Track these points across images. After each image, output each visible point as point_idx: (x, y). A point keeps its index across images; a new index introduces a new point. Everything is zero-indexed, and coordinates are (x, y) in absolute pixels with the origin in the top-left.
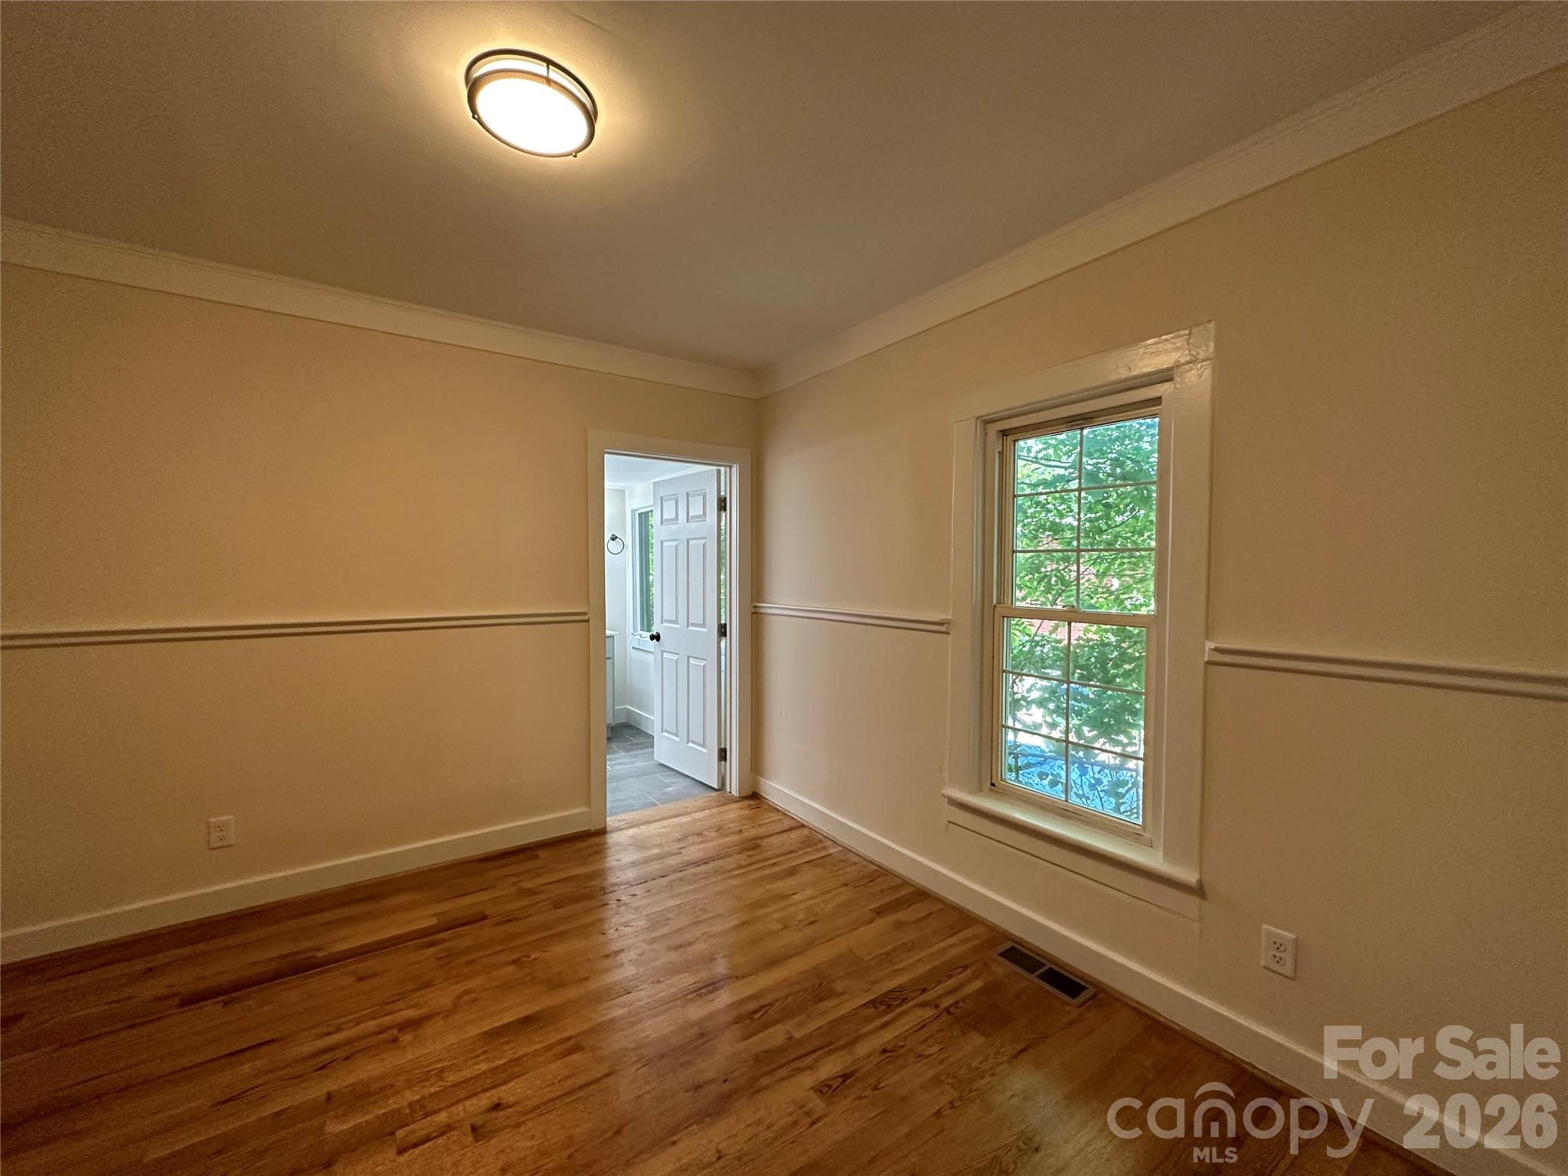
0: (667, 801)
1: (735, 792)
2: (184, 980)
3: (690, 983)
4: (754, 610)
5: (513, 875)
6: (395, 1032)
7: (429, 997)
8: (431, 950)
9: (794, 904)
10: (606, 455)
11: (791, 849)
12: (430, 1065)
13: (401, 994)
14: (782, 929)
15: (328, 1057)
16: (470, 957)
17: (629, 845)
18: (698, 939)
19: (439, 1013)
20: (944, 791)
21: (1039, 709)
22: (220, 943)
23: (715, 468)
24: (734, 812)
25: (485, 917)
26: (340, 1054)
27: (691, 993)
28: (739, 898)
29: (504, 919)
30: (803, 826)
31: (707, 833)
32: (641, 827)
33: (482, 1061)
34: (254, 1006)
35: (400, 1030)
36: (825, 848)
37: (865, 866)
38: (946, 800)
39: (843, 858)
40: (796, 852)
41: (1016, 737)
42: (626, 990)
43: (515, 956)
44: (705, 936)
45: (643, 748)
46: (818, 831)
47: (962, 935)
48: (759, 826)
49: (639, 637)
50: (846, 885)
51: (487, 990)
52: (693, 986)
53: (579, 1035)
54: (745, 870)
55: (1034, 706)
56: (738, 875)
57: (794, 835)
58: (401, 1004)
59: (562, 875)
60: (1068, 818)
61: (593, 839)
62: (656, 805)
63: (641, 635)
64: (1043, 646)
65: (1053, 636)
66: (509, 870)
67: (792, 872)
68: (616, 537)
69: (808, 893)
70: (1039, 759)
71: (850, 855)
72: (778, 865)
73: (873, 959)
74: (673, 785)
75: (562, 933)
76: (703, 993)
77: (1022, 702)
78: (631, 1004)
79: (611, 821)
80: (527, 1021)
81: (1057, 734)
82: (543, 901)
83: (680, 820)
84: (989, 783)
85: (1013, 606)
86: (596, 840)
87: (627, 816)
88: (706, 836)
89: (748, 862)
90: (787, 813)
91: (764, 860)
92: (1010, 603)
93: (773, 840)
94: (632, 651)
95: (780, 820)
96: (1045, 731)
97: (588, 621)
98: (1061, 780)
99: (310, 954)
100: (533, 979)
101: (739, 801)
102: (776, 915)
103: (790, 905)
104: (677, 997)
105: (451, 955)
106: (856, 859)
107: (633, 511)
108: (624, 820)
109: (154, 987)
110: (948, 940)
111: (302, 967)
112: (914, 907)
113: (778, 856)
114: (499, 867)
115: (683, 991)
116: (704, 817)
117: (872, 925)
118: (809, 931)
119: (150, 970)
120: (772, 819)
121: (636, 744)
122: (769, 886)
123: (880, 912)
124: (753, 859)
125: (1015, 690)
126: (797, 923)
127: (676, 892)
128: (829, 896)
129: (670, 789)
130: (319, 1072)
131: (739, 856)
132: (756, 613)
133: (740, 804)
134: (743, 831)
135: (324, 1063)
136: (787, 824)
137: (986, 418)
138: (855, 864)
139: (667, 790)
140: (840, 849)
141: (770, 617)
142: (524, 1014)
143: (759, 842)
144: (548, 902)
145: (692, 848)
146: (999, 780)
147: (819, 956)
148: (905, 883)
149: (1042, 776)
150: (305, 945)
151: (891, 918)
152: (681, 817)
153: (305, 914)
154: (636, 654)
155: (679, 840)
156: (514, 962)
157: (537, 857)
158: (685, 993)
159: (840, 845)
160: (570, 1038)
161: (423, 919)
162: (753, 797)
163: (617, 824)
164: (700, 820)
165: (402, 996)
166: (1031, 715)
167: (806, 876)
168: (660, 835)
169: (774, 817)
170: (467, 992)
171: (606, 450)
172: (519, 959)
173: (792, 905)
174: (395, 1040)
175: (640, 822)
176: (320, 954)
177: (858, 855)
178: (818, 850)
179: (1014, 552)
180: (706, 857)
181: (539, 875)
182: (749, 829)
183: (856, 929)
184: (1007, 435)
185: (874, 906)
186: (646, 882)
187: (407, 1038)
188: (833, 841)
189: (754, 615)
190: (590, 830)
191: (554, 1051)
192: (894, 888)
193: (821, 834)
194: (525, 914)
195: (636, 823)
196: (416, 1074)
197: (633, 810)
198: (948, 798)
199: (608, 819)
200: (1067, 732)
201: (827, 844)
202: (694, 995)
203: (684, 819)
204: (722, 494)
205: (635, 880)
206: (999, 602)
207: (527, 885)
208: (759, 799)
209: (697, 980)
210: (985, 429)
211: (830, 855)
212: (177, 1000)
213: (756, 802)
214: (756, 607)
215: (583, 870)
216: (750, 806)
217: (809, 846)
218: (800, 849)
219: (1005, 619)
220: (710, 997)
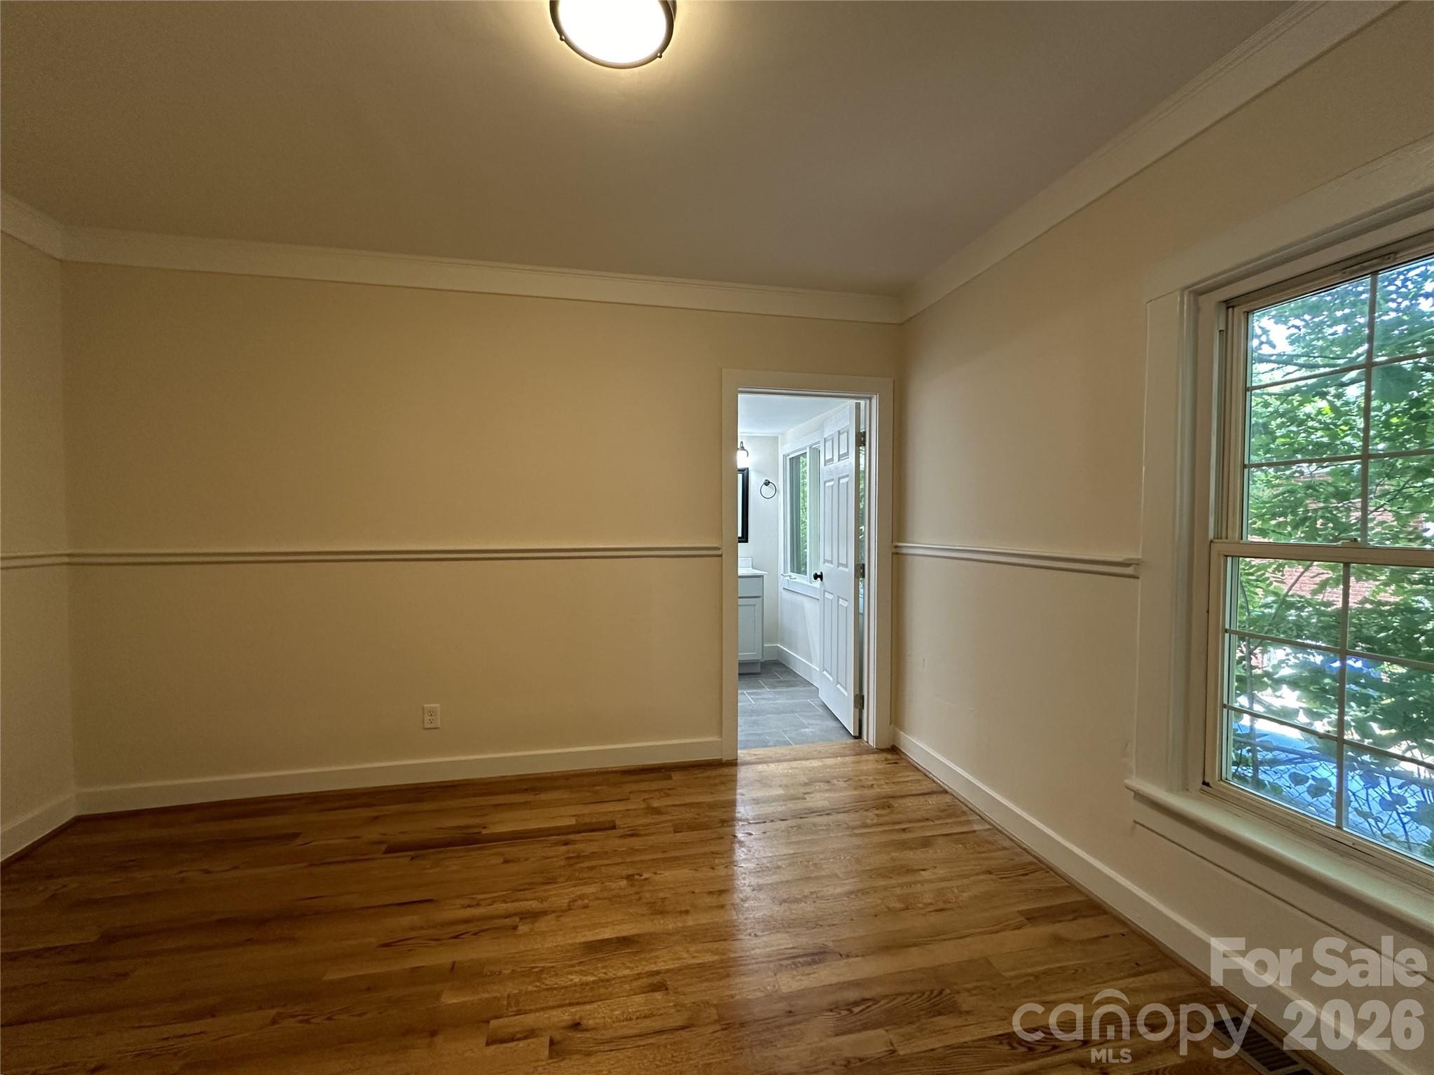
0: (802, 742)
1: (872, 743)
2: (395, 831)
3: (788, 946)
4: (894, 550)
5: (645, 791)
6: (517, 919)
7: (551, 893)
8: (564, 848)
9: (922, 883)
10: (739, 395)
11: (925, 816)
12: (534, 961)
13: (531, 884)
14: (903, 910)
15: (461, 928)
16: (593, 863)
17: (755, 781)
18: (805, 897)
19: (554, 912)
20: (1127, 781)
21: (1294, 691)
22: (426, 806)
23: (854, 402)
24: (871, 763)
25: (614, 827)
26: (472, 928)
27: (786, 959)
28: (858, 861)
29: (630, 833)
30: (946, 792)
31: (835, 781)
32: (770, 764)
33: (576, 972)
34: (428, 866)
35: (521, 919)
36: (969, 822)
37: (1017, 854)
38: (1133, 793)
39: (990, 839)
40: (933, 821)
41: (1252, 721)
42: (722, 936)
43: (630, 872)
44: (814, 896)
45: (787, 687)
46: (962, 800)
47: (1151, 978)
48: (894, 783)
49: (788, 578)
50: (990, 873)
51: (598, 899)
52: (791, 951)
53: (668, 971)
54: (870, 830)
55: (1285, 687)
56: (861, 834)
57: (933, 800)
58: (528, 894)
59: (688, 800)
60: (1343, 854)
61: (723, 769)
62: (791, 744)
63: (790, 576)
64: (1301, 609)
65: (1319, 597)
66: (644, 786)
67: (926, 843)
68: (769, 482)
69: (941, 872)
70: (1292, 756)
71: (998, 837)
72: (910, 831)
73: (1016, 977)
74: (809, 726)
75: (677, 858)
76: (799, 962)
77: (1265, 679)
78: (724, 954)
79: (742, 754)
80: (625, 942)
81: (1321, 727)
82: (665, 822)
83: (811, 763)
84: (1201, 781)
85: (1241, 542)
86: (726, 771)
87: (760, 752)
88: (835, 785)
89: (875, 821)
90: (927, 773)
91: (895, 823)
92: (1237, 535)
93: (909, 802)
94: (782, 590)
95: (919, 780)
96: (1302, 719)
97: (721, 556)
98: (1331, 789)
99: (476, 830)
100: (640, 899)
101: (876, 753)
102: (898, 891)
103: (916, 883)
104: (771, 959)
105: (580, 857)
106: (1007, 843)
107: (785, 456)
108: (755, 755)
109: (373, 833)
110: (1131, 980)
111: (470, 840)
112: (1081, 921)
113: (910, 821)
114: (637, 782)
115: (779, 954)
116: (836, 764)
117: (1017, 932)
118: (935, 919)
119: (377, 818)
120: (910, 779)
121: (781, 682)
122: (894, 855)
123: (1031, 918)
124: (882, 820)
125: (1254, 662)
126: (920, 905)
127: (794, 839)
128: (966, 881)
129: (807, 730)
130: (452, 940)
131: (865, 813)
132: (897, 553)
133: (876, 756)
134: (875, 786)
135: (460, 933)
136: (926, 786)
137: (1195, 287)
138: (1005, 848)
139: (803, 730)
140: (988, 827)
141: (910, 557)
142: (625, 934)
143: (891, 801)
144: (670, 824)
145: (818, 795)
146: (1217, 777)
147: (946, 954)
148: (1072, 887)
149: (1298, 779)
150: (477, 821)
151: (1045, 930)
152: (811, 761)
153: (482, 795)
154: (786, 595)
155: (806, 784)
156: (629, 877)
157: (670, 778)
158: (780, 957)
159: (989, 823)
160: (658, 973)
161: (565, 817)
162: (893, 750)
163: (748, 758)
164: (830, 767)
165: (531, 886)
166: (1280, 697)
167: (940, 851)
168: (786, 775)
169: (913, 776)
170: (582, 897)
171: (740, 389)
172: (633, 875)
173: (919, 882)
174: (515, 928)
175: (769, 760)
176: (484, 832)
177: (1011, 840)
178: (961, 824)
179: (1245, 466)
180: (831, 807)
181: (668, 795)
182: (882, 785)
183: (997, 932)
184: (1233, 307)
185: (1022, 907)
186: (765, 822)
187: (523, 928)
188: (979, 815)
189: (895, 556)
190: (721, 759)
191: (639, 983)
192: (1057, 891)
193: (967, 806)
194: (647, 832)
195: (766, 759)
196: (521, 968)
197: (767, 747)
198: (1135, 792)
199: (739, 752)
200: (1341, 725)
201: (971, 818)
202: (789, 962)
203: (815, 763)
204: (862, 427)
205: (754, 819)
206: (1218, 536)
207: (656, 804)
208: (897, 754)
209: (795, 945)
210: (1196, 302)
211: (975, 831)
212: (384, 847)
213: (895, 757)
214: (896, 547)
215: (708, 799)
216: (886, 760)
217: (949, 816)
218: (939, 818)
219: (1229, 559)
220: (808, 969)
